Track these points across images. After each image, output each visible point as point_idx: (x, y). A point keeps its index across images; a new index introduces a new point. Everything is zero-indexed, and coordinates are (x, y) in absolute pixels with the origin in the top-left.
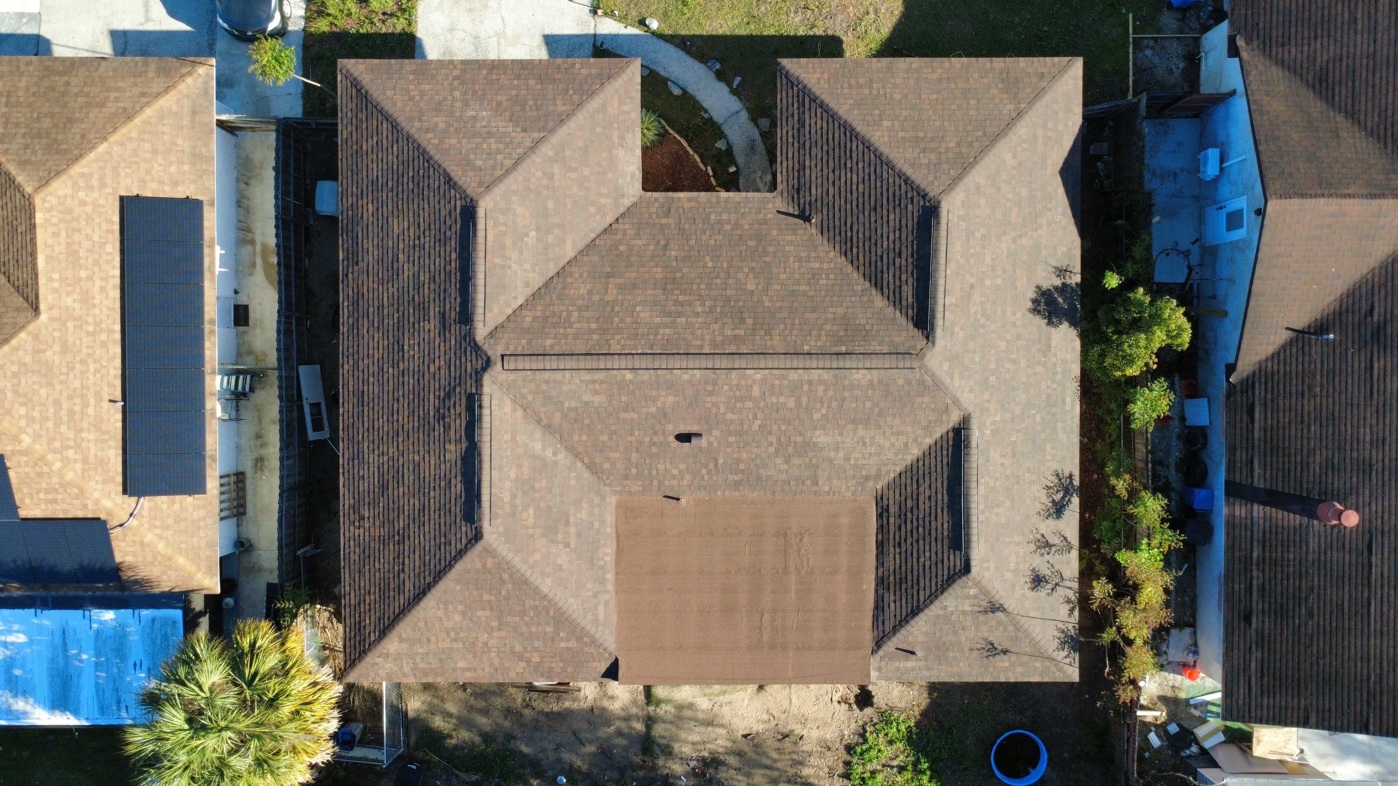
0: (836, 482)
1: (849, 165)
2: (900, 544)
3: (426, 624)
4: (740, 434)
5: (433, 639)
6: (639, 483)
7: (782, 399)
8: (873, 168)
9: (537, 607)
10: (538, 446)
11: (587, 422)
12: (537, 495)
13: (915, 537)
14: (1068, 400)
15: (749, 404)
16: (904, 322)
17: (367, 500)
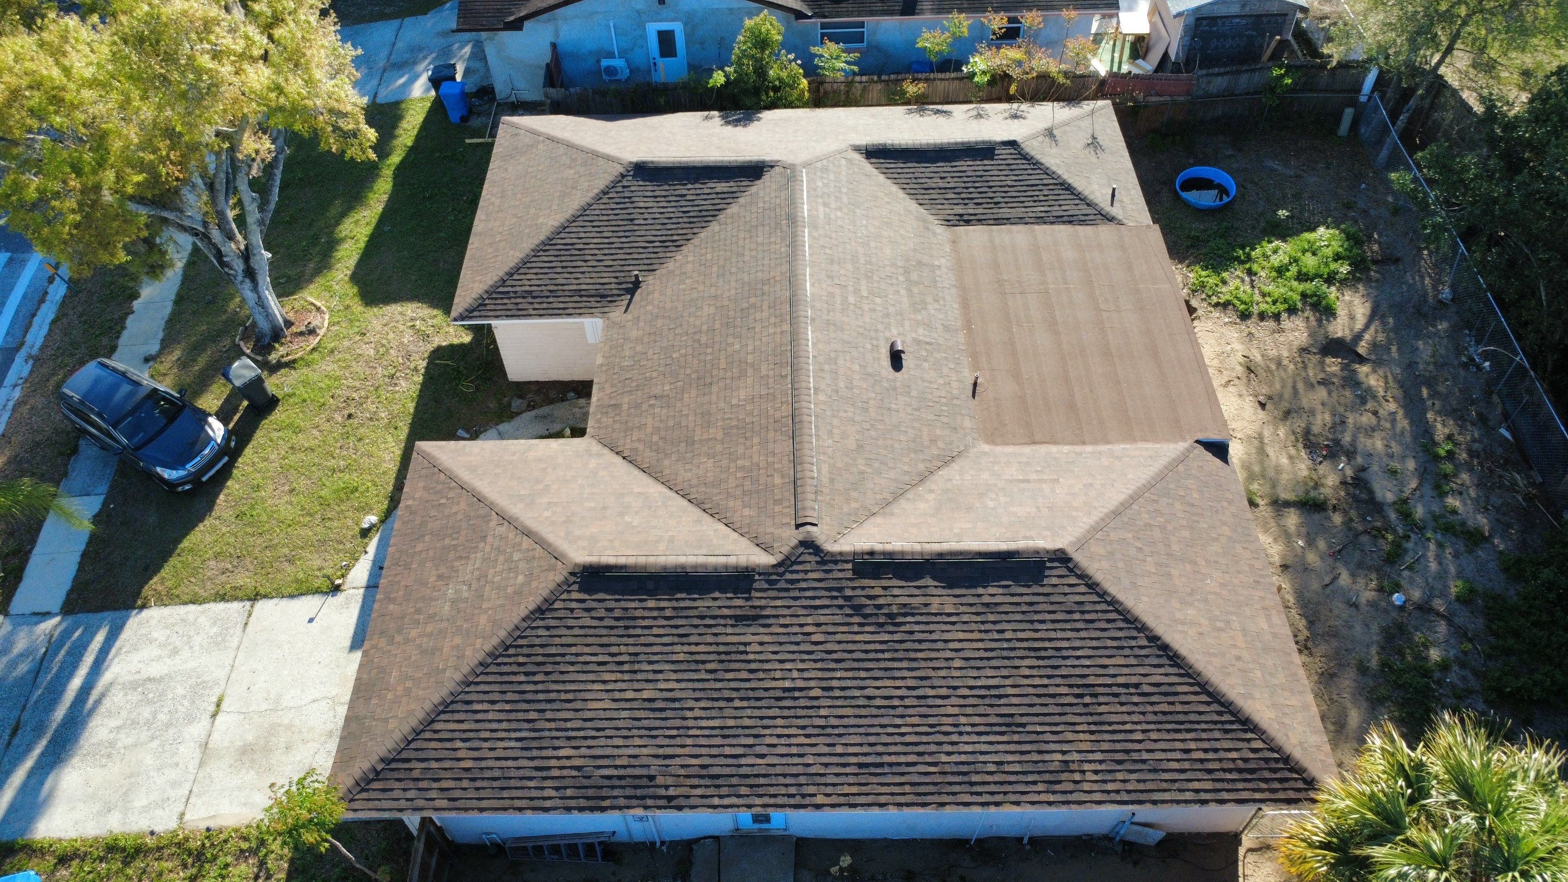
1: (581, 246)
3: (1213, 655)
5: (1235, 652)
7: (843, 272)
8: (588, 224)
9: (1149, 511)
10: (922, 505)
11: (884, 453)
13: (986, 189)
14: (834, 112)
15: (851, 299)
16: (755, 188)
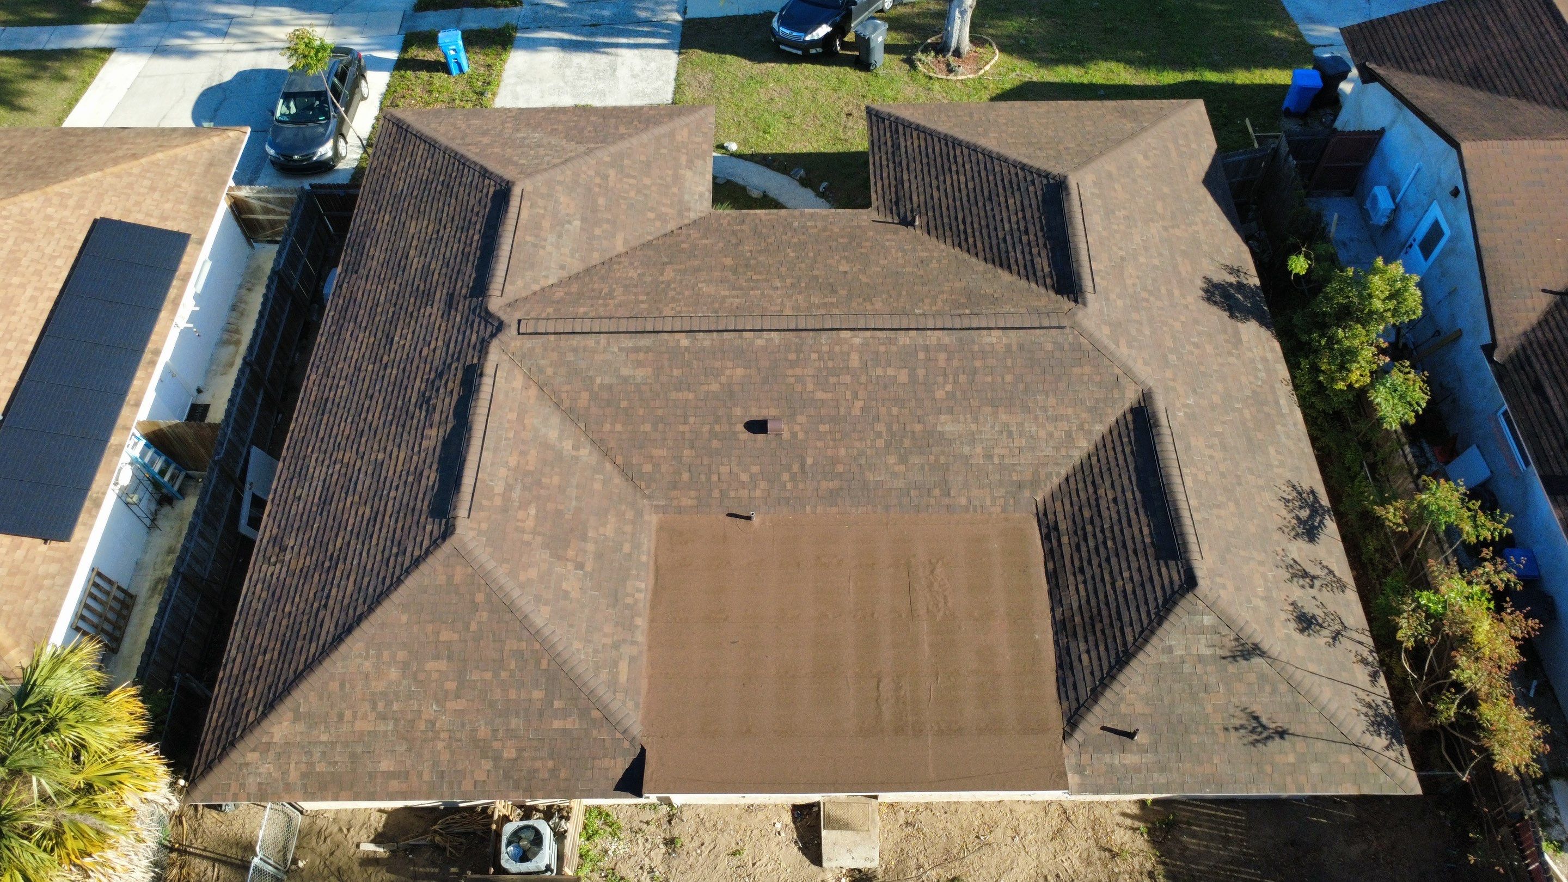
0: (975, 492)
1: (954, 169)
2: (1082, 570)
3: (342, 685)
4: (835, 420)
5: (348, 714)
6: (693, 494)
7: (890, 371)
8: (982, 166)
9: (521, 653)
10: (553, 435)
11: (624, 404)
12: (543, 492)
13: (1103, 554)
14: (1283, 402)
15: (848, 379)
16: (1043, 290)
17: (296, 525)
